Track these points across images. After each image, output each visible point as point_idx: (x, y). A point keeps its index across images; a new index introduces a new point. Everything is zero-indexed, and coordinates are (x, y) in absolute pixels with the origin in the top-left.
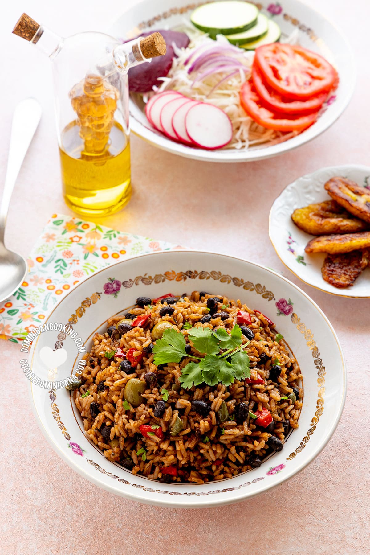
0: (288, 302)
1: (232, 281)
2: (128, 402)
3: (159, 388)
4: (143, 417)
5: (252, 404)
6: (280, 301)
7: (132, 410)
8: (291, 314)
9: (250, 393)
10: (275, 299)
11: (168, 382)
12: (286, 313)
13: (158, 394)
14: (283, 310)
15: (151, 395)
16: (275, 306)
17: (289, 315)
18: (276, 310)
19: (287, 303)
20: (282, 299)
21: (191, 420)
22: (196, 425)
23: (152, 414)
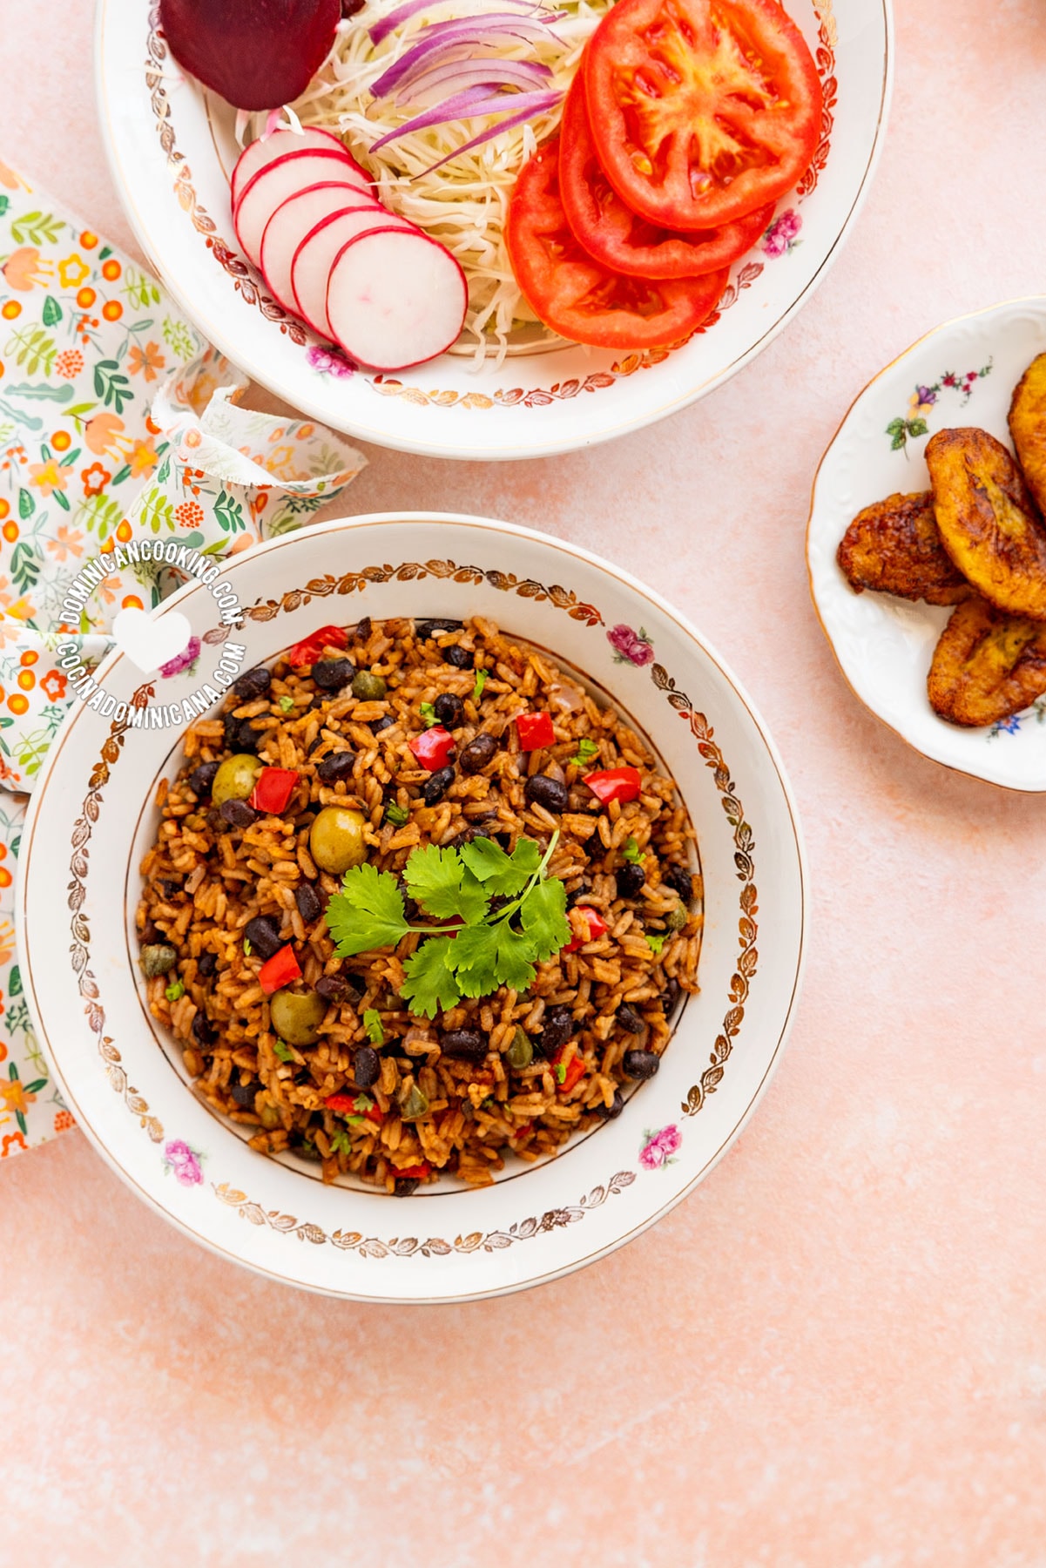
0: (639, 635)
1: (485, 578)
2: (285, 1042)
3: (355, 1006)
4: (330, 1082)
5: (586, 991)
6: (616, 629)
7: (298, 1058)
8: (651, 666)
9: (577, 967)
10: (603, 624)
11: (374, 990)
12: (640, 659)
13: (355, 1024)
14: (627, 651)
15: (338, 1029)
16: (607, 641)
17: (645, 666)
18: (609, 650)
19: (635, 638)
20: (622, 626)
21: (447, 1078)
22: (460, 1092)
23: (351, 1074)
